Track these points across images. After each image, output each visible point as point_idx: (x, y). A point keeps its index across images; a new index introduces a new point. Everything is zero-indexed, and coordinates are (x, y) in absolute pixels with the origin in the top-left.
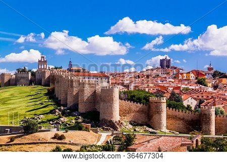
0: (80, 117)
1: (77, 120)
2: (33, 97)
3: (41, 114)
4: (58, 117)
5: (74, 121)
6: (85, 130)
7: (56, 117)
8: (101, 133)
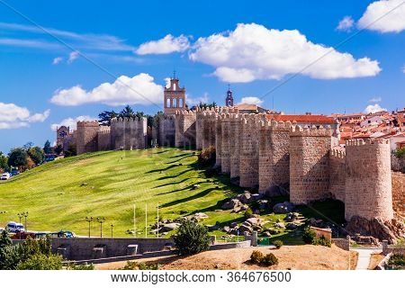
0: (297, 214)
1: (291, 220)
2: (163, 174)
3: (197, 211)
4: (241, 215)
5: (282, 224)
6: (320, 243)
7: (236, 216)
8: (358, 250)
